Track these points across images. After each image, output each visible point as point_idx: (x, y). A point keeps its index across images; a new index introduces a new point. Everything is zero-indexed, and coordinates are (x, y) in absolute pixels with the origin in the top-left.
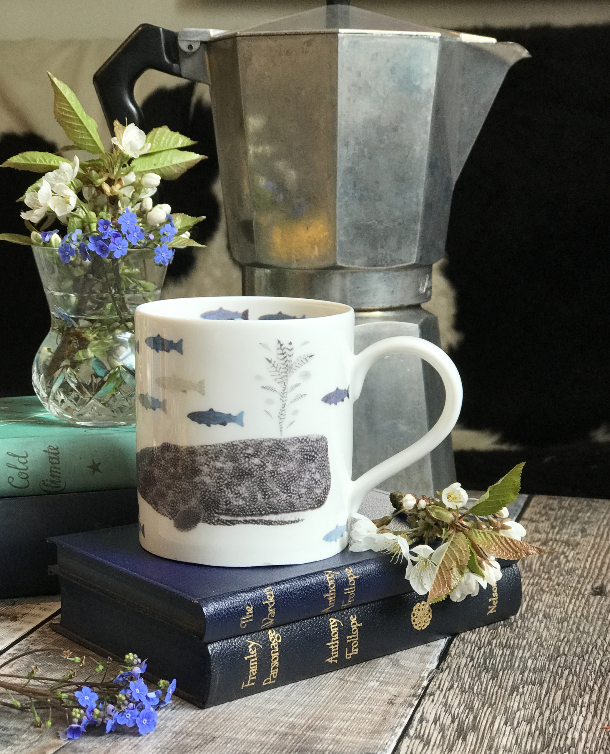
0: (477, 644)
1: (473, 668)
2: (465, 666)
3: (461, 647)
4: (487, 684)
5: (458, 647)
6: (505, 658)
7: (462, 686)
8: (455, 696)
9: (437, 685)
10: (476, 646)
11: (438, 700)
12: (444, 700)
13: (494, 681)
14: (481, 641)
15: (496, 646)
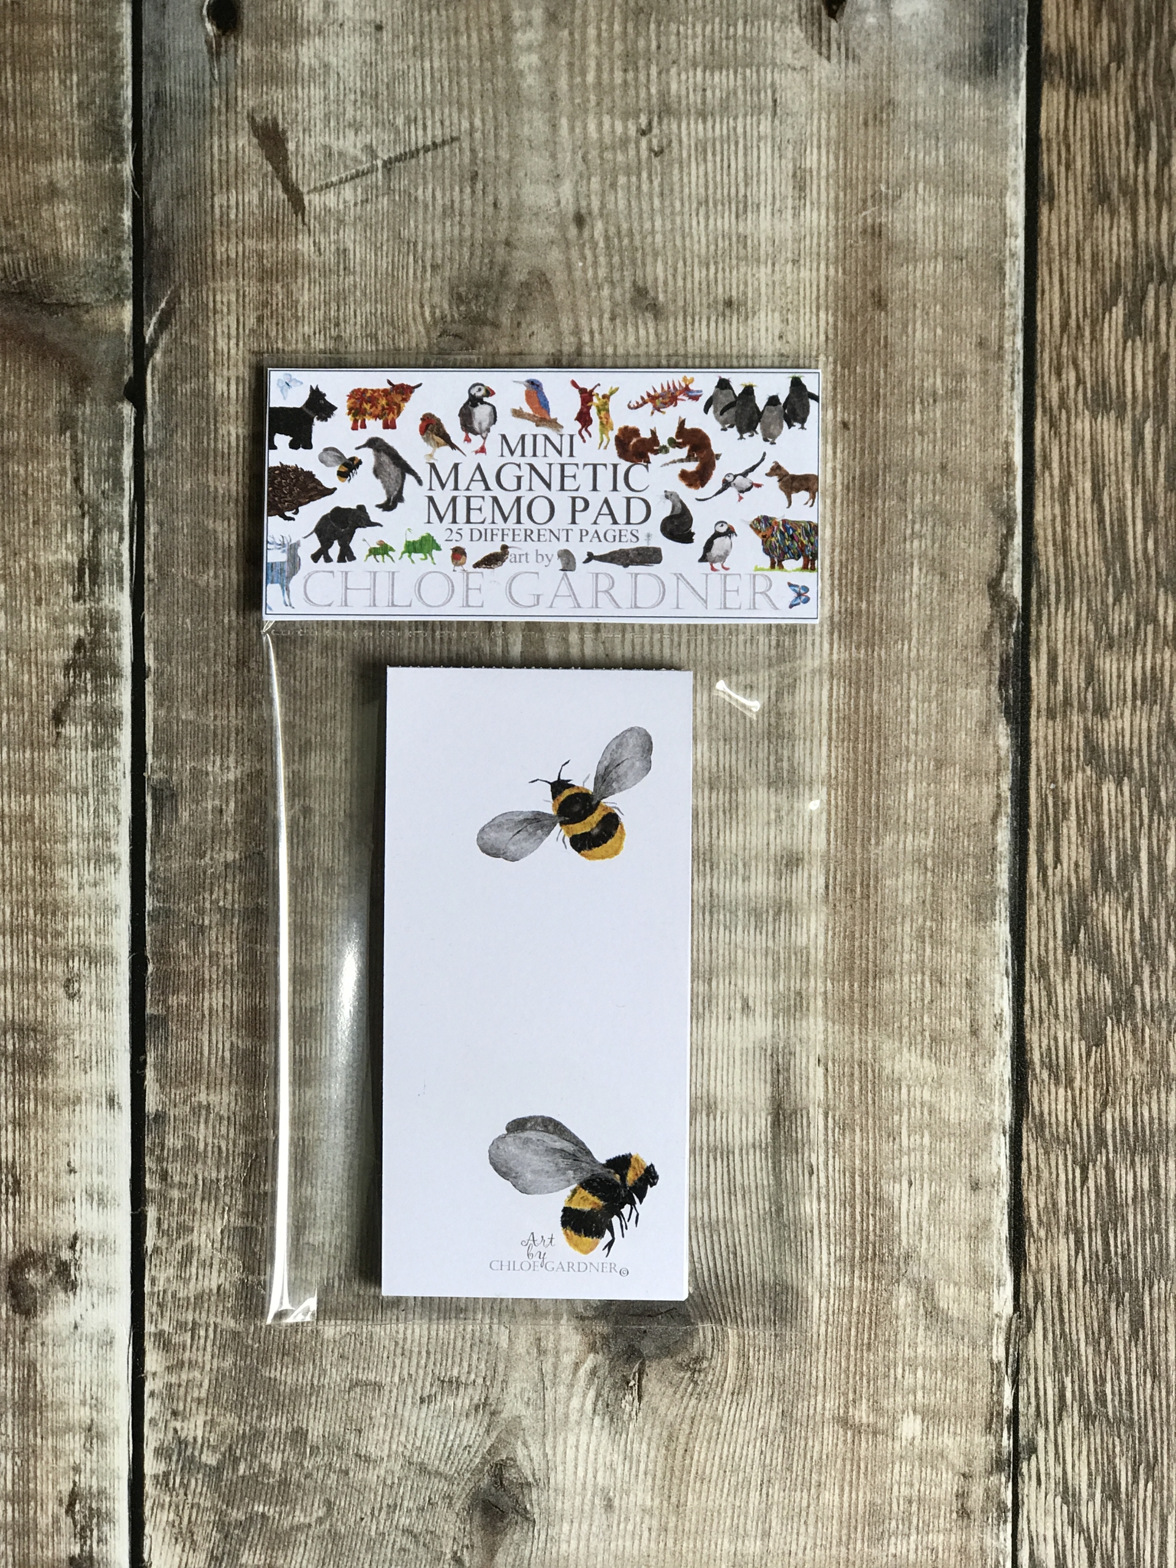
0: (1074, 1146)
1: (1087, 1289)
2: (1070, 1286)
3: (1045, 1175)
4: (1128, 1373)
5: (1039, 1178)
6: (1143, 1214)
7: (1081, 1389)
8: (1077, 1442)
9: (1033, 1400)
10: (1074, 1162)
11: (1047, 1474)
12: (1059, 1470)
13: (1140, 1350)
14: (1079, 1125)
15: (1115, 1151)
